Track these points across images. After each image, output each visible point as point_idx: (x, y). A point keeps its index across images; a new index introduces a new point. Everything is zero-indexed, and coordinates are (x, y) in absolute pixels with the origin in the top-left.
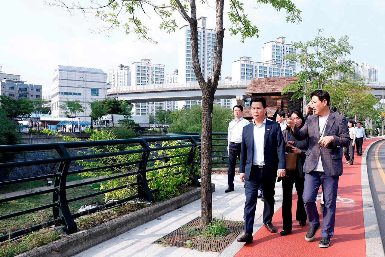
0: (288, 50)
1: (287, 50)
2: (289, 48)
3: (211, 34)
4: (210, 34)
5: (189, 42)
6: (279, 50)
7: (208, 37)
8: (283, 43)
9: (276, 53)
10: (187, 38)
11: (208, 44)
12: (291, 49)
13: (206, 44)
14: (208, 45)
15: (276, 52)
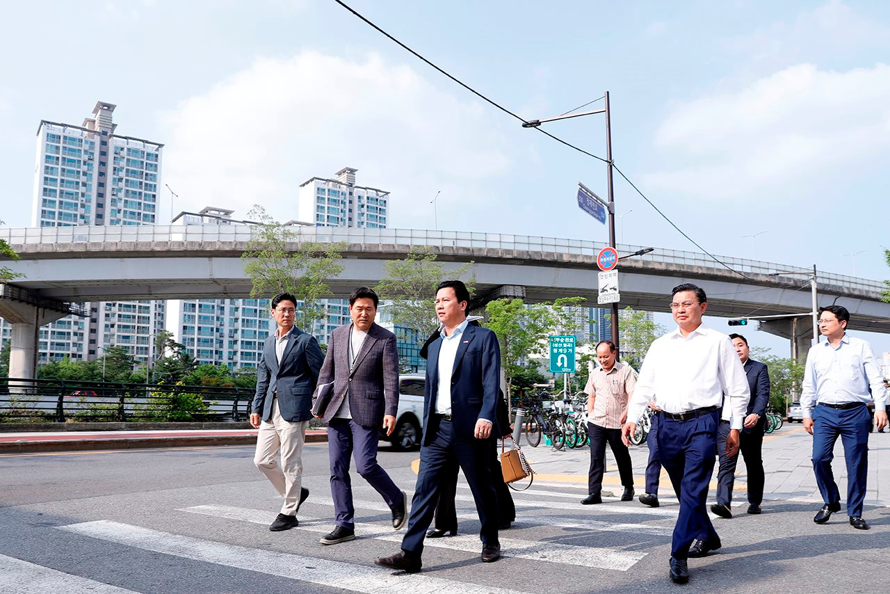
0: (364, 201)
1: (360, 201)
2: (366, 198)
3: (125, 149)
4: (122, 149)
5: (52, 168)
6: (335, 201)
7: (116, 156)
8: (351, 185)
9: (326, 208)
10: (48, 157)
11: (115, 176)
12: (372, 199)
13: (110, 176)
14: (114, 179)
15: (326, 206)
